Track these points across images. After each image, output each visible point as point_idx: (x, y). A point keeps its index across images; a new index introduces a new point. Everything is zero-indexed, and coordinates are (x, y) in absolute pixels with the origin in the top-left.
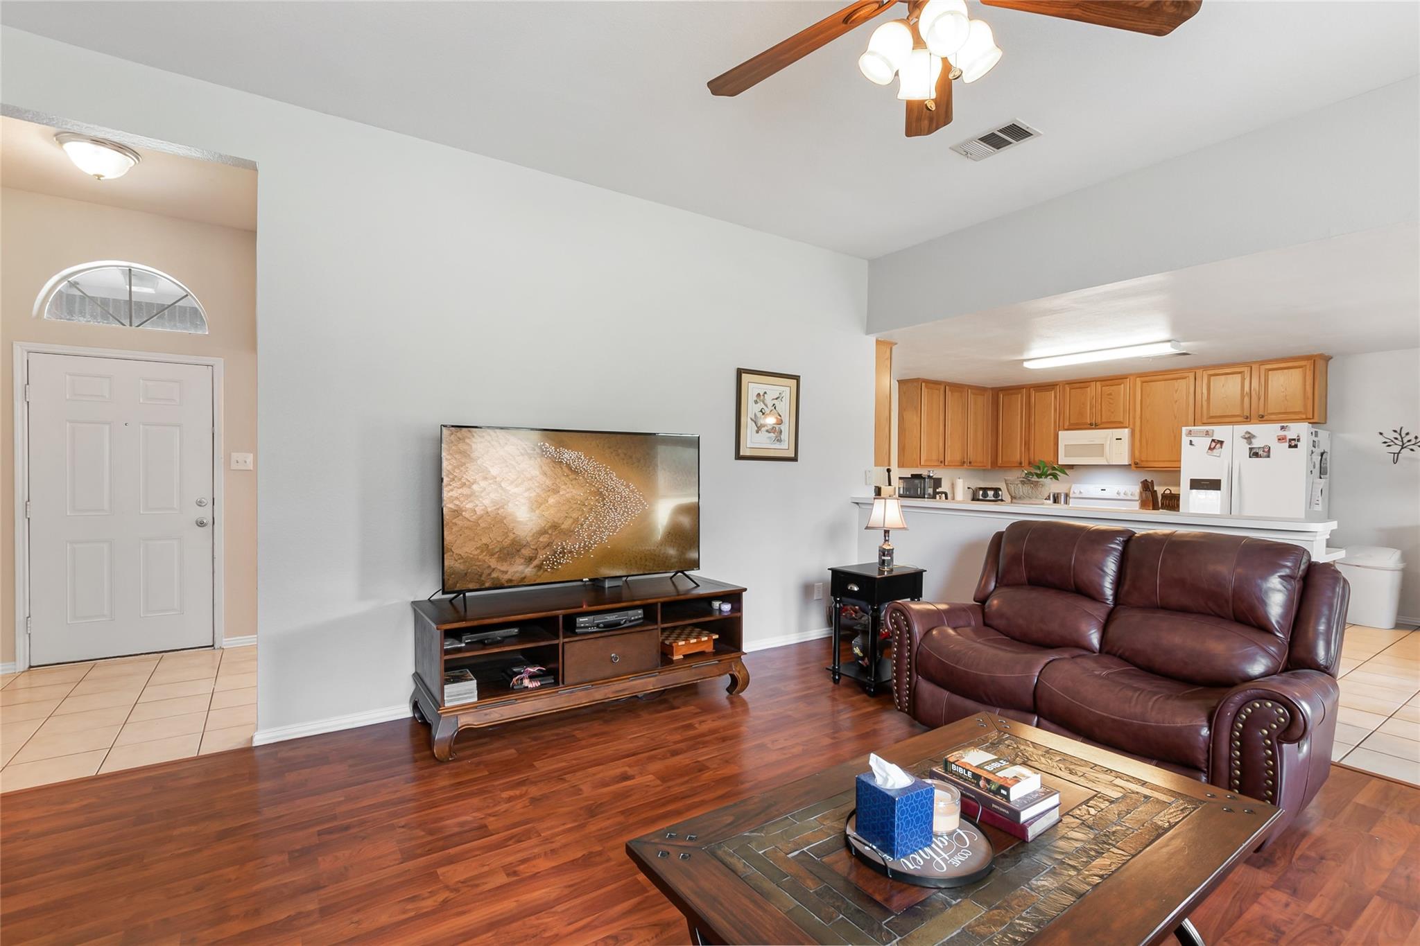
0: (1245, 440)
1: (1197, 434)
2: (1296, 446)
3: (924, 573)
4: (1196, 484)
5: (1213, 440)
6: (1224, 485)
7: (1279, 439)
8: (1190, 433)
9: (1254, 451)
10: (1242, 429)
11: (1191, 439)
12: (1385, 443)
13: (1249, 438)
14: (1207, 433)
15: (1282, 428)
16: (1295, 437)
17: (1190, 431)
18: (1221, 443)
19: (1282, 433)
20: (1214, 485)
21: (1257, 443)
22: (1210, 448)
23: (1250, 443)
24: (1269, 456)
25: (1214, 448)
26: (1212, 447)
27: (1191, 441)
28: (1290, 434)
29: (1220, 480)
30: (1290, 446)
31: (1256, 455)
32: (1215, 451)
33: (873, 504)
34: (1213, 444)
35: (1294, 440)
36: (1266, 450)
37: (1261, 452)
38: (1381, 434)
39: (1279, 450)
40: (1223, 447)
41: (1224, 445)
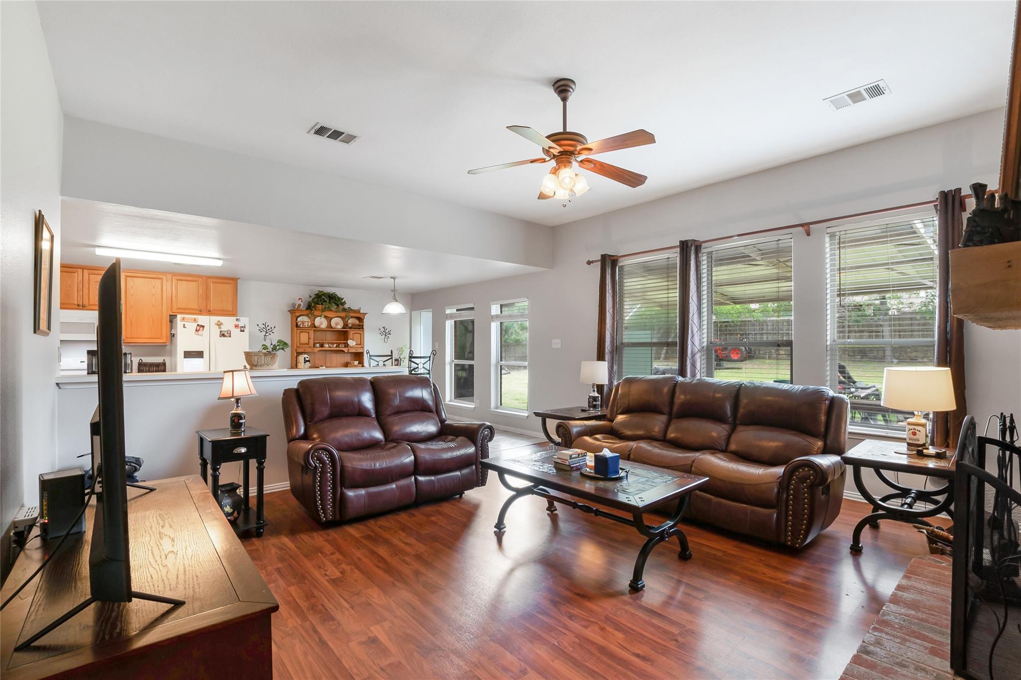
0: (218, 326)
1: (188, 320)
2: (243, 331)
3: (267, 437)
4: (188, 355)
5: (198, 325)
6: (206, 354)
7: (236, 326)
8: (183, 319)
9: (222, 333)
10: (215, 319)
11: (184, 323)
12: (260, 330)
13: (219, 324)
14: (195, 320)
15: (237, 320)
16: (243, 326)
17: (184, 318)
18: (203, 327)
19: (237, 323)
20: (199, 354)
21: (224, 328)
22: (196, 330)
23: (220, 328)
24: (230, 336)
25: (199, 330)
26: (198, 329)
27: (184, 325)
28: (241, 324)
29: (203, 352)
30: (241, 331)
31: (223, 335)
32: (199, 332)
33: (223, 378)
34: (198, 328)
35: (243, 327)
36: (229, 332)
37: (226, 334)
38: (258, 325)
39: (235, 332)
40: (204, 329)
41: (205, 328)
